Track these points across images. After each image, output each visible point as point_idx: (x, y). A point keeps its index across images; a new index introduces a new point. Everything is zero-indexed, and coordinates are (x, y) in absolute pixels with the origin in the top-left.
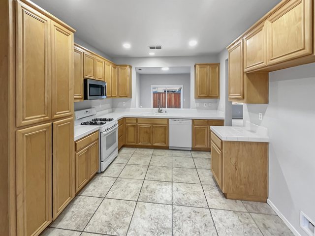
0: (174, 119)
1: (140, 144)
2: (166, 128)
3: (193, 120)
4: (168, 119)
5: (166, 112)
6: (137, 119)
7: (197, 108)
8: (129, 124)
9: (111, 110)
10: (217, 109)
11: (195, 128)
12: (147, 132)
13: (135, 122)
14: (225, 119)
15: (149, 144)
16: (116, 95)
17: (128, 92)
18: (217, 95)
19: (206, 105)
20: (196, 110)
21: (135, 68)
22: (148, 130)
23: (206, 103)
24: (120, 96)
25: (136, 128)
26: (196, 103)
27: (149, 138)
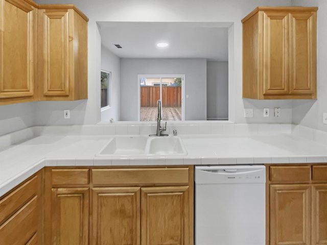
0: (212, 166)
2: (185, 198)
3: (269, 167)
4: (191, 169)
5: (175, 133)
7: (249, 121)
8: (61, 190)
9: (29, 131)
11: (276, 190)
12: (122, 212)
13: (84, 180)
16: (31, 92)
17: (70, 82)
18: (311, 89)
19: (268, 112)
20: (246, 124)
21: (97, 23)
22: (128, 207)
23: (268, 109)
24: (46, 96)
25: (87, 201)
26: (245, 107)
27: (131, 231)
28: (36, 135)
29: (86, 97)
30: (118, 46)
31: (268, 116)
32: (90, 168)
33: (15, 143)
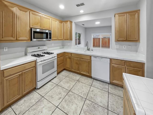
0: (96, 57)
1: (73, 70)
2: (89, 63)
3: (111, 59)
4: (91, 56)
5: (92, 50)
6: (71, 54)
7: (117, 49)
8: (67, 57)
10: (136, 51)
11: (113, 66)
12: (77, 63)
13: (70, 56)
14: (145, 62)
15: (78, 72)
16: (62, 39)
17: (69, 37)
18: (137, 39)
19: (125, 47)
20: (116, 50)
21: (74, 22)
22: (78, 62)
23: (125, 46)
24: (65, 39)
25: (71, 60)
26: (116, 45)
27: (78, 67)
28: (63, 48)
29: (72, 40)
30: (83, 25)
31: (125, 48)
32: (71, 53)
33: (60, 48)
